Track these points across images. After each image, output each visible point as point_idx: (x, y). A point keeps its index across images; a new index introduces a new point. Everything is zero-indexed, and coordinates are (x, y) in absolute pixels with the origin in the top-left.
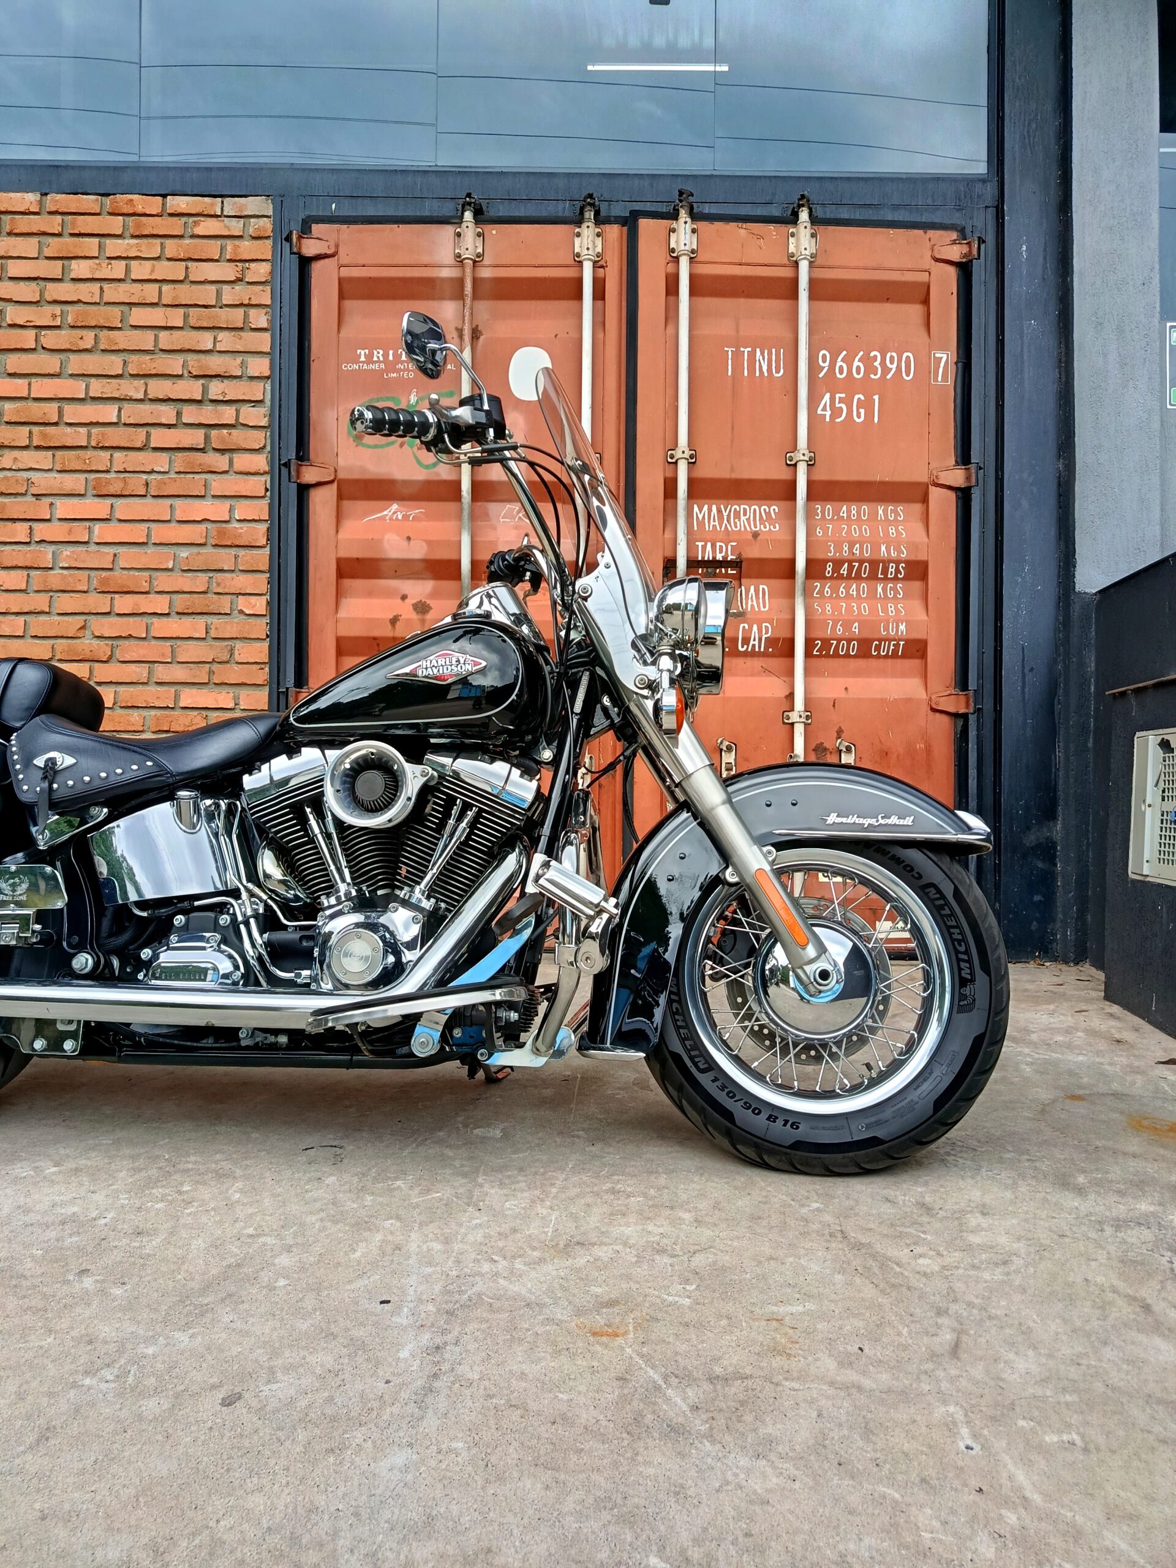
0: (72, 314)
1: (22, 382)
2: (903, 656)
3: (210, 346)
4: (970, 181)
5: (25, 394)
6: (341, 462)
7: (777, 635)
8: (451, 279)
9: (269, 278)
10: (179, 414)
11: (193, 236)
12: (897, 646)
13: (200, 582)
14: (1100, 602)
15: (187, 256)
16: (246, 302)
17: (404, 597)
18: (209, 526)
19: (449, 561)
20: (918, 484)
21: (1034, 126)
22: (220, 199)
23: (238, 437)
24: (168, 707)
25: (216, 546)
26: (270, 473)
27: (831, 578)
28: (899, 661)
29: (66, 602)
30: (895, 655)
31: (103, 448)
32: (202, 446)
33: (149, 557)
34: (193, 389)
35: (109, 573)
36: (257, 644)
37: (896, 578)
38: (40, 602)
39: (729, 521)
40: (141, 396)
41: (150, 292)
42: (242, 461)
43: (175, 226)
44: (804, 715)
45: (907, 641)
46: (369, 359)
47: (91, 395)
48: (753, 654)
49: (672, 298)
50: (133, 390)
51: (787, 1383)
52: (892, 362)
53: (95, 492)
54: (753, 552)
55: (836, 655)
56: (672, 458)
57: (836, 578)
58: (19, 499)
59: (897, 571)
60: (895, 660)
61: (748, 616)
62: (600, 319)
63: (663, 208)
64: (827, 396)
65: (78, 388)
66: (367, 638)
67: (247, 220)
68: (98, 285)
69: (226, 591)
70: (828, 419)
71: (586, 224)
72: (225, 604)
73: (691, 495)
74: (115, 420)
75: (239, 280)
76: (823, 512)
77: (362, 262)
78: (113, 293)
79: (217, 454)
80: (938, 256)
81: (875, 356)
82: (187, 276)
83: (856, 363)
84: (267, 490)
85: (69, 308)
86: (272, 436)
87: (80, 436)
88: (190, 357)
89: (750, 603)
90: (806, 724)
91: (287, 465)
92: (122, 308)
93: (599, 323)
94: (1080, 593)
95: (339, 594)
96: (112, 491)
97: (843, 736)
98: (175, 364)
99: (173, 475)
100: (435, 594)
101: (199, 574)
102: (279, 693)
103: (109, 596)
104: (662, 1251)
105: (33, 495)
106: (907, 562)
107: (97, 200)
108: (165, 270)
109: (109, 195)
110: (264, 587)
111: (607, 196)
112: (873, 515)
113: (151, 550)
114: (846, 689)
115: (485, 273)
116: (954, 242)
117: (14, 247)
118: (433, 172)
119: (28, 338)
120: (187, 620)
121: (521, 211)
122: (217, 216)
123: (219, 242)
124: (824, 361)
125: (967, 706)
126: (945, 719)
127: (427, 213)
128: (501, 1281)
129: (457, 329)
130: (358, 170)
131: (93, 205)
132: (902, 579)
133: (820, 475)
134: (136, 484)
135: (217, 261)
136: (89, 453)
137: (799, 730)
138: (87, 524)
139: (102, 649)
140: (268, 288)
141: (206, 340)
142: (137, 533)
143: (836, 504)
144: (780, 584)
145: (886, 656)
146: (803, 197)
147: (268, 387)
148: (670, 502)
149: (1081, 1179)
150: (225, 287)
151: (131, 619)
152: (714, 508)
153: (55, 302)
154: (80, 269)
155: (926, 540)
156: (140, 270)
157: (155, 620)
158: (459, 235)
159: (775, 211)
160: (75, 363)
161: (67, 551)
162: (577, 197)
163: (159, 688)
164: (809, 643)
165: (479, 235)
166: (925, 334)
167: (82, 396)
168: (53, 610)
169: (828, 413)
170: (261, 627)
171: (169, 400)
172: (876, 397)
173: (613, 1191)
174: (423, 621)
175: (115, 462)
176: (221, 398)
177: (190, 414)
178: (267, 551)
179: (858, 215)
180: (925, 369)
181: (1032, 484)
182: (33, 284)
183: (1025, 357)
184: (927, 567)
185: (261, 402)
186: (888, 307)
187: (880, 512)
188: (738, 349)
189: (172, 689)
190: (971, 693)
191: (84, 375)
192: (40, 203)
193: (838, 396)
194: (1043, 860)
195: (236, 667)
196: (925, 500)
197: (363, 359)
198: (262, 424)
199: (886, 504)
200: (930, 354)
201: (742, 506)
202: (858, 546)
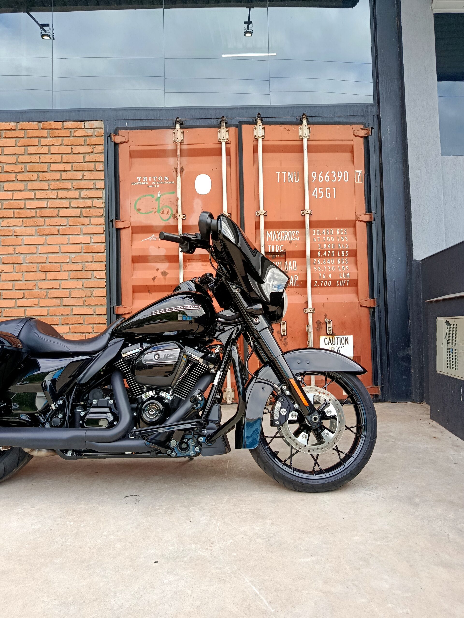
0: (29, 167)
1: (10, 193)
2: (349, 286)
3: (81, 177)
4: (367, 106)
5: (11, 198)
6: (132, 220)
7: (300, 280)
8: (172, 150)
9: (103, 151)
10: (70, 203)
11: (74, 136)
12: (346, 282)
13: (79, 266)
14: (422, 263)
15: (72, 144)
16: (94, 160)
18: (82, 245)
19: (175, 256)
20: (352, 221)
21: (390, 85)
22: (84, 122)
23: (93, 211)
24: (68, 315)
25: (85, 252)
26: (106, 224)
27: (320, 257)
28: (347, 287)
29: (29, 276)
30: (346, 285)
31: (41, 217)
32: (79, 215)
33: (60, 257)
34: (75, 194)
35: (44, 264)
36: (102, 289)
37: (345, 256)
38: (18, 276)
39: (280, 237)
40: (55, 197)
41: (58, 158)
42: (95, 220)
43: (66, 133)
44: (312, 310)
45: (350, 280)
46: (142, 180)
47: (36, 197)
48: (291, 287)
49: (256, 154)
50: (53, 194)
51: (304, 591)
52: (340, 174)
53: (38, 234)
54: (290, 248)
55: (323, 286)
56: (258, 214)
57: (322, 257)
58: (10, 237)
59: (345, 254)
61: (289, 273)
62: (229, 163)
63: (251, 120)
64: (316, 189)
65: (31, 195)
66: (144, 286)
67: (94, 129)
68: (38, 156)
69: (90, 269)
70: (316, 197)
71: (222, 128)
72: (89, 274)
73: (265, 228)
74: (46, 206)
75: (92, 152)
76: (316, 232)
77: (138, 144)
78: (44, 159)
79: (85, 218)
80: (356, 135)
81: (334, 173)
82: (72, 151)
83: (326, 176)
84: (104, 231)
85: (28, 165)
86: (106, 211)
87: (33, 213)
88: (74, 182)
89: (289, 268)
90: (312, 313)
91: (112, 221)
92: (48, 164)
93: (229, 164)
94: (415, 260)
95: (133, 269)
96: (45, 233)
97: (327, 317)
98: (68, 185)
99: (68, 227)
100: (169, 268)
101: (79, 264)
102: (110, 308)
103: (45, 273)
104: (259, 537)
105: (15, 236)
106: (348, 250)
107: (37, 124)
108: (63, 149)
109: (42, 122)
110: (104, 268)
111: (230, 116)
112: (335, 233)
113: (60, 255)
114: (327, 299)
115: (185, 147)
116: (362, 129)
117: (6, 142)
118: (164, 109)
119: (12, 177)
120: (76, 281)
121: (198, 123)
122: (83, 129)
123: (84, 138)
124: (314, 176)
125: (374, 304)
126: (366, 309)
127: (162, 125)
128: (199, 552)
129: (175, 168)
130: (136, 110)
131: (36, 126)
132: (347, 256)
133: (314, 218)
134: (54, 230)
135: (83, 145)
136: (36, 219)
137: (310, 315)
138: (36, 246)
139: (43, 293)
140: (103, 155)
141: (79, 175)
142: (55, 249)
143: (320, 229)
144: (300, 260)
145: (342, 286)
146: (304, 114)
147: (104, 192)
148: (257, 230)
149: (417, 500)
150: (87, 155)
151: (53, 282)
152: (274, 232)
153: (22, 163)
154: (31, 150)
155: (356, 242)
156: (54, 150)
157: (62, 281)
158: (174, 133)
159: (294, 120)
160: (30, 185)
161: (28, 256)
162: (218, 117)
163: (65, 308)
164: (313, 282)
165: (182, 133)
166: (353, 165)
167: (33, 198)
168: (23, 279)
169: (316, 195)
170: (103, 283)
171: (66, 198)
172: (334, 189)
173: (241, 512)
174: (165, 278)
175: (46, 223)
176: (86, 197)
177: (74, 203)
178: (105, 253)
180: (353, 177)
181: (395, 219)
182: (14, 156)
183: (391, 171)
184: (357, 251)
185: (101, 198)
186: (338, 154)
187: (338, 231)
188: (281, 172)
189: (70, 308)
190: (375, 299)
191: (33, 190)
192: (16, 126)
193: (320, 188)
194: (406, 362)
195: (94, 299)
196: (355, 226)
197: (139, 180)
198: (102, 206)
199: (340, 228)
200: (354, 171)
201: (285, 231)
202: (330, 245)
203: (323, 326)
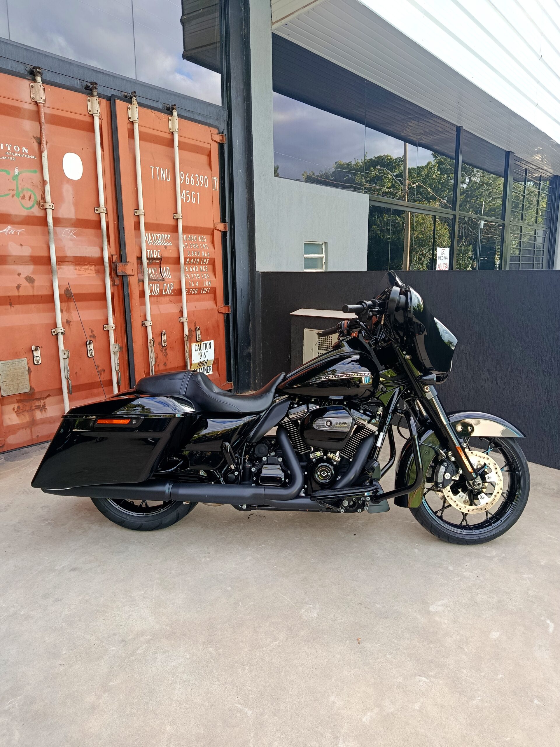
2: (209, 293)
4: (218, 108)
7: (176, 288)
12: (208, 290)
14: (264, 275)
17: (19, 274)
19: (43, 257)
20: (211, 228)
28: (208, 295)
30: (207, 293)
37: (205, 264)
39: (155, 240)
44: (187, 319)
45: (211, 288)
49: (132, 140)
52: (202, 180)
54: (166, 254)
55: (191, 294)
56: (136, 213)
57: (189, 264)
59: (206, 262)
60: (206, 295)
61: (166, 280)
64: (184, 191)
66: (5, 297)
70: (185, 201)
71: (94, 98)
76: (186, 238)
80: (213, 139)
81: (197, 177)
83: (192, 179)
89: (165, 275)
90: (187, 322)
94: (257, 270)
97: (196, 324)
100: (34, 272)
106: (209, 258)
111: (95, 81)
112: (198, 239)
114: (195, 307)
116: (217, 134)
118: (10, 44)
124: (182, 177)
125: (229, 311)
126: (221, 315)
127: (9, 68)
132: (207, 264)
133: (188, 224)
137: (185, 324)
143: (187, 234)
144: (174, 267)
145: (205, 293)
146: (174, 105)
148: (136, 232)
152: (150, 234)
155: (214, 250)
158: (33, 87)
159: (161, 106)
162: (82, 78)
164: (187, 290)
165: (43, 90)
166: (210, 170)
169: (185, 198)
172: (198, 193)
174: (33, 287)
179: (187, 115)
180: (211, 184)
183: (239, 184)
184: (214, 259)
186: (197, 155)
187: (200, 238)
188: (155, 167)
190: (230, 306)
193: (187, 191)
196: (213, 235)
199: (201, 235)
200: (212, 178)
201: (159, 234)
202: (196, 252)
203: (194, 334)
